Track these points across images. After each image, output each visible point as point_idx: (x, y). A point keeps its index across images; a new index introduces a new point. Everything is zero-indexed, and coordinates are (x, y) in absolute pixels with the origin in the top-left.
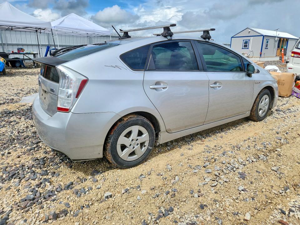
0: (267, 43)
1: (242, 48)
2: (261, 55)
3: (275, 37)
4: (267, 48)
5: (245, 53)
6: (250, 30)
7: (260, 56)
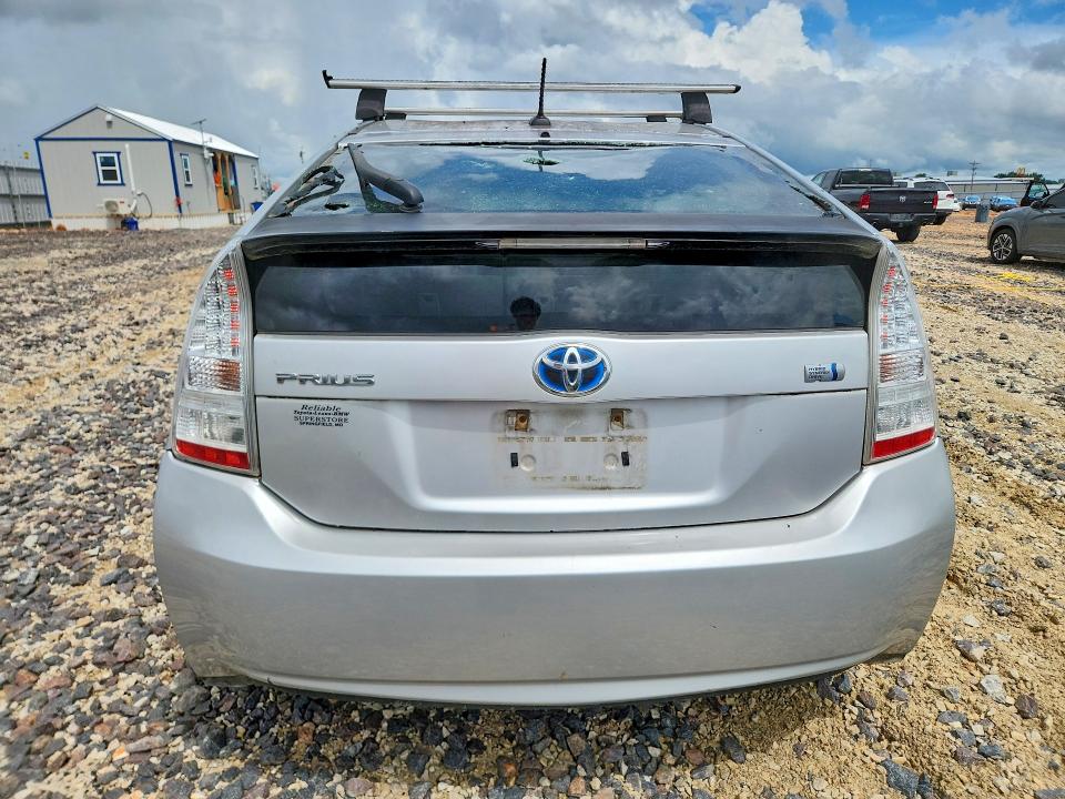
0: (186, 166)
1: (99, 184)
2: (179, 206)
3: (201, 147)
4: (191, 185)
5: (117, 200)
6: (109, 117)
7: (178, 213)
